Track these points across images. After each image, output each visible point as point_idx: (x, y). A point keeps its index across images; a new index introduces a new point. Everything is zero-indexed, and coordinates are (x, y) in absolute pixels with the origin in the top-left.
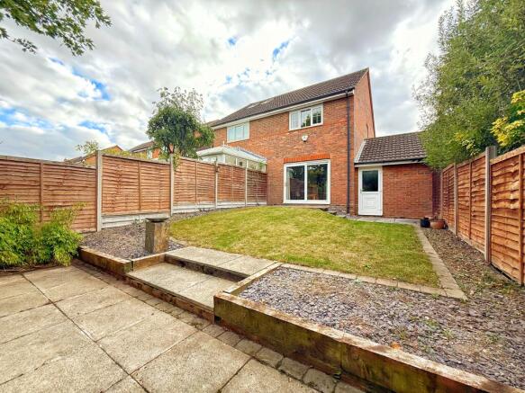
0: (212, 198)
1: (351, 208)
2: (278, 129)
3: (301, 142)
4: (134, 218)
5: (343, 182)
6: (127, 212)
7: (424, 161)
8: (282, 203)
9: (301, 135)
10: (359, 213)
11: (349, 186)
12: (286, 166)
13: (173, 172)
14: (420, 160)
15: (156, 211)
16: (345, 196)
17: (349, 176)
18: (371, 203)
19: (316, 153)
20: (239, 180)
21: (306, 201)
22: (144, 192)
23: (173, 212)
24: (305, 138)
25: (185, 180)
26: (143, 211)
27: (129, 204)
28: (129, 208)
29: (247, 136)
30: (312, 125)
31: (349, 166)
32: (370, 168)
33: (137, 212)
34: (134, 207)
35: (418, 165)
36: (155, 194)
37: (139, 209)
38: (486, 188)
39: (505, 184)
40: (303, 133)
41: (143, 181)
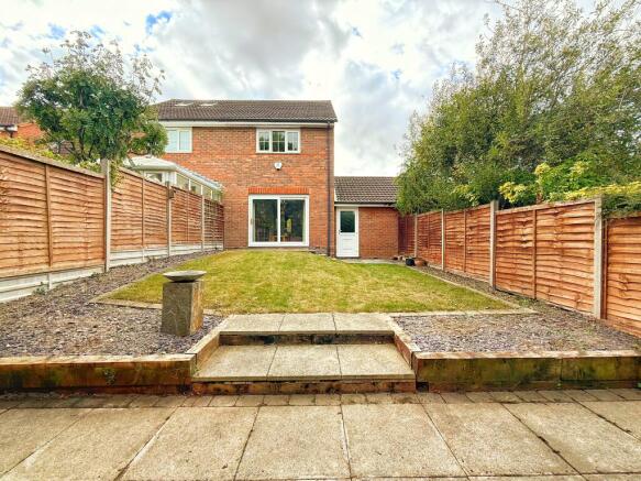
0: (164, 240)
1: (330, 251)
2: (240, 147)
3: (273, 170)
4: (36, 282)
5: (322, 222)
6: (24, 271)
7: (396, 206)
8: (245, 245)
9: (273, 162)
10: (338, 255)
11: (329, 227)
12: (252, 198)
13: (109, 194)
14: (390, 204)
15: (81, 264)
16: (325, 237)
17: (329, 215)
18: (348, 244)
19: (292, 186)
20: (195, 212)
21: (278, 243)
22: (56, 229)
23: (109, 265)
24: (278, 165)
25: (127, 208)
26: (56, 266)
27: (26, 254)
28: (26, 262)
29: (188, 149)
30: (287, 151)
31: (329, 206)
32: (347, 208)
33: (45, 268)
34: (36, 259)
35: (389, 208)
36: (78, 233)
37: (49, 263)
38: (492, 232)
39: (513, 230)
40: (277, 160)
41: (54, 206)
